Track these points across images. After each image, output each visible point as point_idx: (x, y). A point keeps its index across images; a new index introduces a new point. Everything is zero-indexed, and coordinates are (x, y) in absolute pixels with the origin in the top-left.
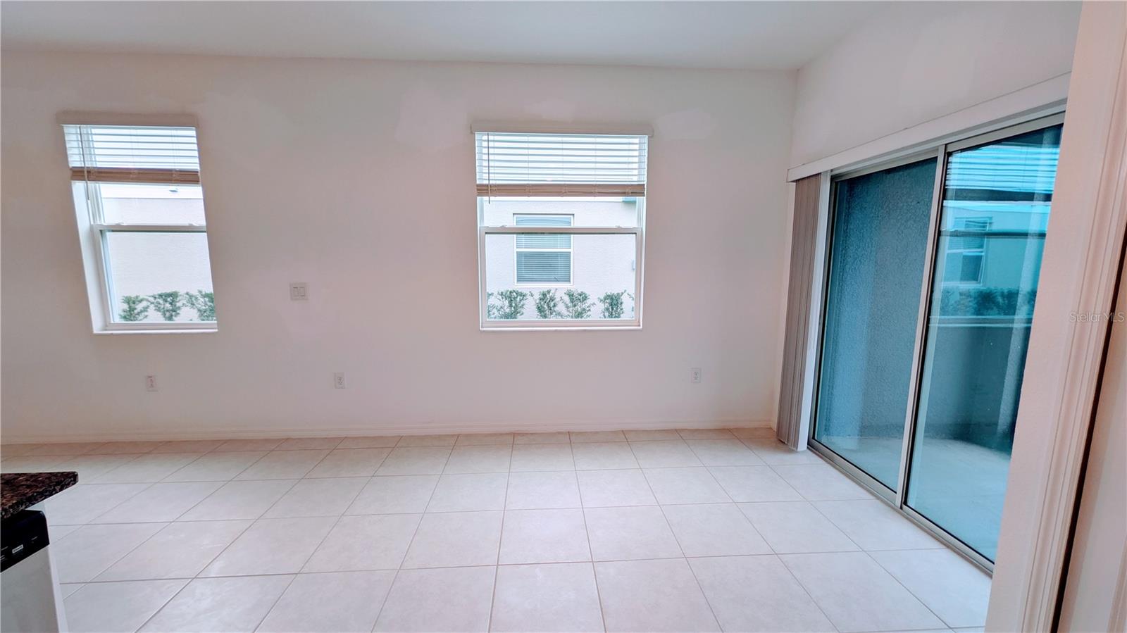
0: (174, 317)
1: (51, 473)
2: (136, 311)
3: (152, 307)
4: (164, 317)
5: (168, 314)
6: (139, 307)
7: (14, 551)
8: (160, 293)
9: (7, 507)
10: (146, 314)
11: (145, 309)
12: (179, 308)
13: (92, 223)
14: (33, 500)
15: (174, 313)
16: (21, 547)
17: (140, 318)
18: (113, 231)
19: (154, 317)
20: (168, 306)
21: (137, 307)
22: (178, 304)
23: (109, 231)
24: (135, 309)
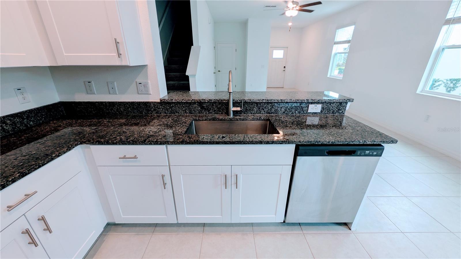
0: (451, 91)
1: (391, 137)
2: (434, 86)
3: (443, 85)
4: (446, 90)
5: (449, 89)
6: (437, 84)
7: (374, 153)
8: (451, 78)
9: (378, 141)
10: (438, 87)
11: (439, 85)
12: (457, 87)
13: (441, 45)
14: (384, 142)
15: (452, 89)
16: (376, 153)
17: (434, 89)
18: (449, 48)
19: (442, 89)
20: (452, 85)
21: (436, 84)
22: (457, 85)
23: (447, 48)
24: (435, 84)
